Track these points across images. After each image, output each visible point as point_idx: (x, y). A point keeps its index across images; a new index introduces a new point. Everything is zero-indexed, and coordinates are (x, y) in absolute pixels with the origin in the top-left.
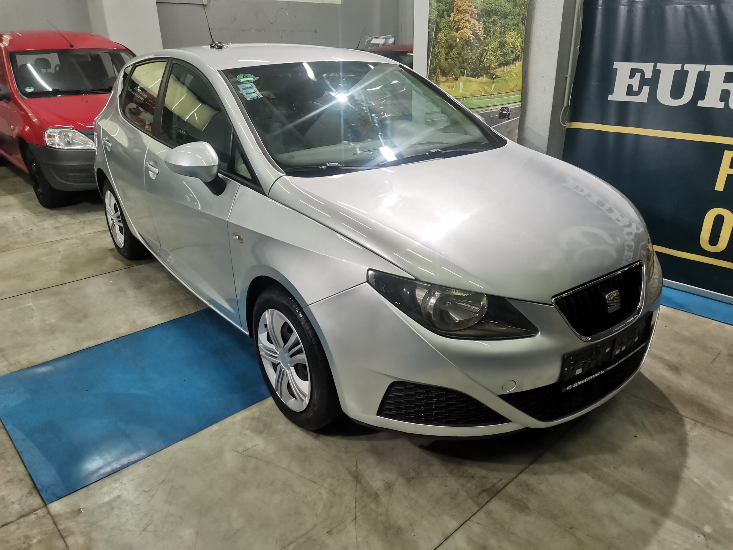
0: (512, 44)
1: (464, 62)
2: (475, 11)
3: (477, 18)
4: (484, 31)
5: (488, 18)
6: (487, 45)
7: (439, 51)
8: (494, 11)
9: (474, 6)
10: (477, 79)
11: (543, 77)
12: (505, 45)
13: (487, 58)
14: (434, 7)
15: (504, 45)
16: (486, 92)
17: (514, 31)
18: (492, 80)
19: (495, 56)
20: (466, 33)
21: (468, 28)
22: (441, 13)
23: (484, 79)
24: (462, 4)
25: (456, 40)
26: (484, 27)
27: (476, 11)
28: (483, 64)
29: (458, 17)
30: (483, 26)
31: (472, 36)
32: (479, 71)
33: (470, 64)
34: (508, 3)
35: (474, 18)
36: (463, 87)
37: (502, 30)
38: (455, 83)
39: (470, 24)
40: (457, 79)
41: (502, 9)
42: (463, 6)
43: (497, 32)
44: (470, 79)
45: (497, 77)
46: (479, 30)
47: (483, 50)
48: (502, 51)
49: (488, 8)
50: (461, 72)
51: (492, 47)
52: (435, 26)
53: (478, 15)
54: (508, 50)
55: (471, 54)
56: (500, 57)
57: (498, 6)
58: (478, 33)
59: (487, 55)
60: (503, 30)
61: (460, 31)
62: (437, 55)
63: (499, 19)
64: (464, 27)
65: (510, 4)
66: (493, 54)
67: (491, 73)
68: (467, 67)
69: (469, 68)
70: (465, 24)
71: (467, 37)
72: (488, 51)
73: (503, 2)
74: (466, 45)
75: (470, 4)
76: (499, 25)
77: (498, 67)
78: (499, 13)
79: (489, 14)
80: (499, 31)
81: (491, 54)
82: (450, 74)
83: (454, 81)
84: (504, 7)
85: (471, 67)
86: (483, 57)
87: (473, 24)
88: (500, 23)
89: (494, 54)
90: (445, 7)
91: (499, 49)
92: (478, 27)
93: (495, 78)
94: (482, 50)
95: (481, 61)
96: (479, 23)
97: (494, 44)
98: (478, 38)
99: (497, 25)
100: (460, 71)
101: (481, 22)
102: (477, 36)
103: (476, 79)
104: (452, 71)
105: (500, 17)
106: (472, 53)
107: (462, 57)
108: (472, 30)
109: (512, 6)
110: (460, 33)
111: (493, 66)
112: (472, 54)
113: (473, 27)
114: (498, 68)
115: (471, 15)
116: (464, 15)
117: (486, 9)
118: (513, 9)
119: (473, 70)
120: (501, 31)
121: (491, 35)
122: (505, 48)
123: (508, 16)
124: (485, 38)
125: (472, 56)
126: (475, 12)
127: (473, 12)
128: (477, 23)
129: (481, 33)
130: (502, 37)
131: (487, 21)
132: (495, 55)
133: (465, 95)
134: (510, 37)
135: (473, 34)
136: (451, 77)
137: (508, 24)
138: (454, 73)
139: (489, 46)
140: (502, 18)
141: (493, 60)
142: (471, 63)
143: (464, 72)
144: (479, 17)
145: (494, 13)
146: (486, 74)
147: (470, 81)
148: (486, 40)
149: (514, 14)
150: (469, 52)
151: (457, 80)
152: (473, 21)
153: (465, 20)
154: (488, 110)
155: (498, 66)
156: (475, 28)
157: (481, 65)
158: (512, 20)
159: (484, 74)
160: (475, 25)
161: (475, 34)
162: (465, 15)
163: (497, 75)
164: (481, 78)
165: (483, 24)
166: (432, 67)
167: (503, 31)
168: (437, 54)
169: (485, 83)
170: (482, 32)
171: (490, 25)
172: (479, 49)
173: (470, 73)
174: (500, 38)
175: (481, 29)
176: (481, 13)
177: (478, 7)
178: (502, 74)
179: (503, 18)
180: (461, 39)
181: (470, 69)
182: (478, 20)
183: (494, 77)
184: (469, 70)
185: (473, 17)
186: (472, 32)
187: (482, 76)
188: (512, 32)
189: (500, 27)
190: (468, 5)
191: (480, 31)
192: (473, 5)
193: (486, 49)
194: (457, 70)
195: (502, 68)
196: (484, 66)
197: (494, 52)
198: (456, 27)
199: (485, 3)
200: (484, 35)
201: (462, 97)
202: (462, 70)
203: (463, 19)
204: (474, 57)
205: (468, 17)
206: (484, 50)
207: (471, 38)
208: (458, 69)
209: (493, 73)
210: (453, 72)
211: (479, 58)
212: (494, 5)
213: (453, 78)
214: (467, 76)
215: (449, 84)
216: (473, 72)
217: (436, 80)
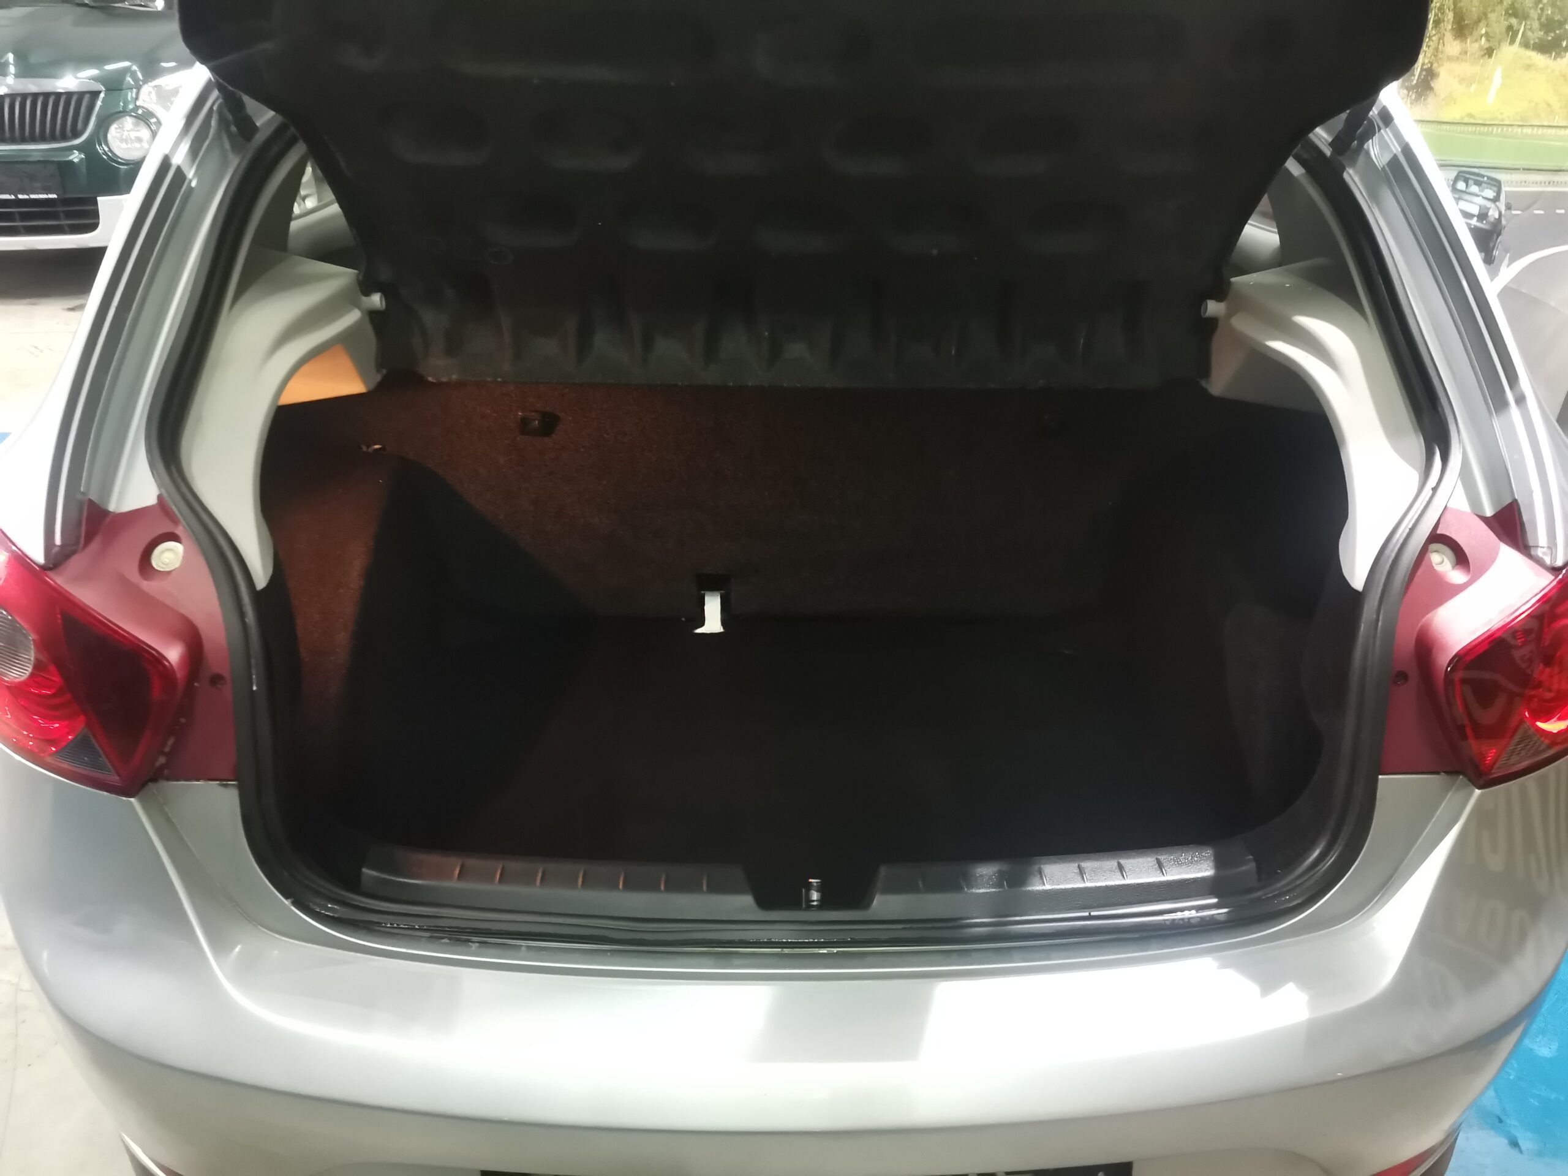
10: (1555, 59)
36: (1502, 84)
38: (1482, 66)
40: (1489, 52)
44: (1530, 58)
50: (1510, 28)
68: (1532, 11)
69: (1536, 17)
82: (1475, 33)
83: (1481, 61)
85: (1546, 12)
100: (1506, 23)
103: (1551, 62)
104: (1482, 24)
119: (1548, 25)
133: (1502, 114)
136: (1476, 45)
138: (1489, 30)
143: (1519, 31)
147: (1528, 67)
151: (1490, 57)
154: (1558, 184)
173: (1537, 35)
181: (1539, 19)
184: (1537, 24)
194: (1498, 21)
201: (1488, 122)
202: (1514, 21)
208: (1503, 18)
210: (1487, 25)
213: (1481, 48)
214: (1526, 45)
215: (1465, 68)
216: (1547, 33)
217: (1437, 49)
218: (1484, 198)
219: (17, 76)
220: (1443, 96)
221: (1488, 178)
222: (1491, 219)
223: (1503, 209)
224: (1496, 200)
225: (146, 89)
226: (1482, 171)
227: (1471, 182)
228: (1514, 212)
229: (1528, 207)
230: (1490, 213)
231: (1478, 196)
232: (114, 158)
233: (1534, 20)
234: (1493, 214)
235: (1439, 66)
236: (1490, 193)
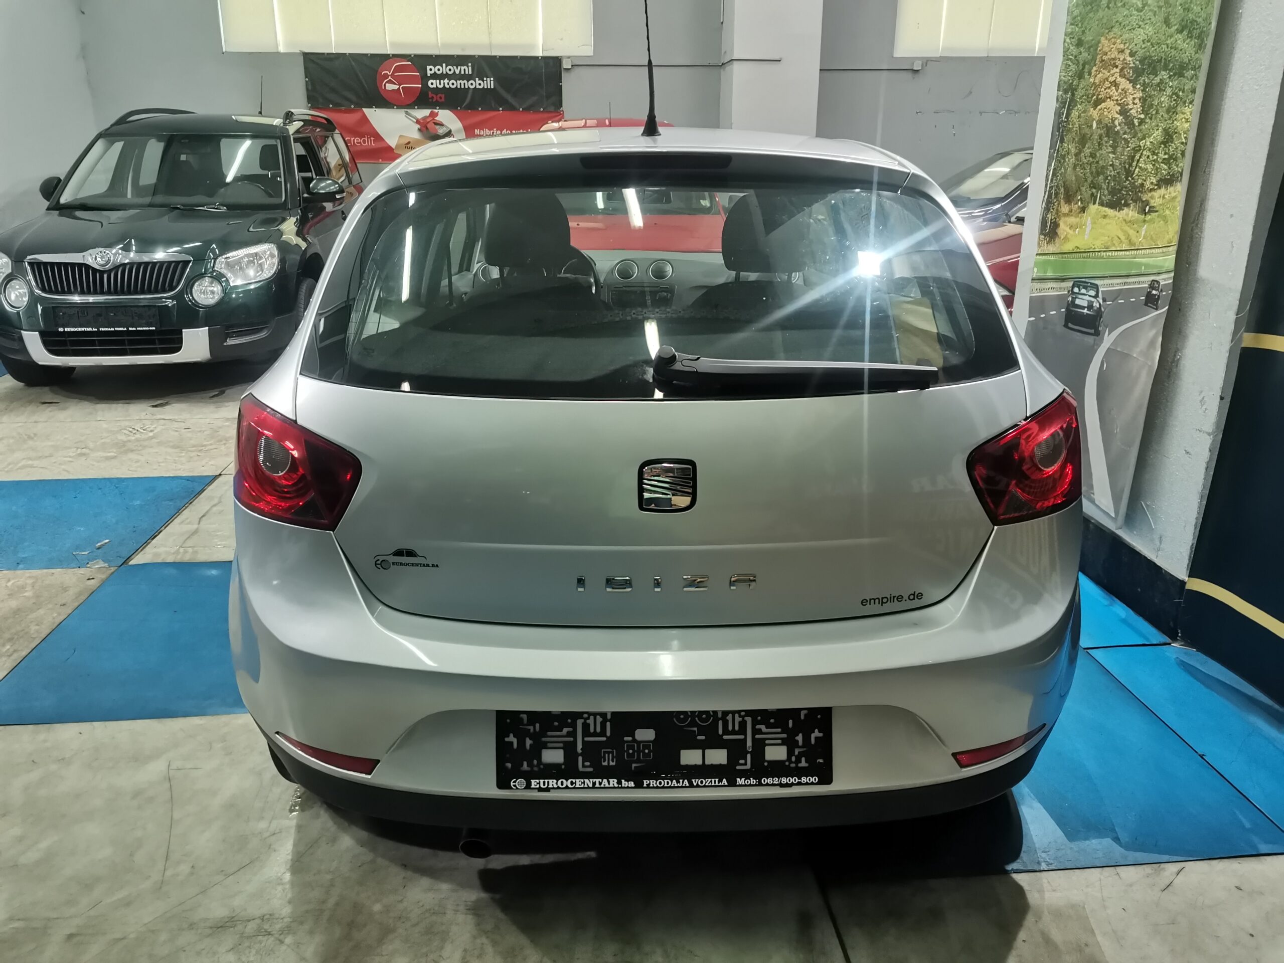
0: (1185, 135)
1: (1098, 174)
2: (1129, 61)
3: (1132, 77)
4: (1141, 106)
5: (1152, 77)
6: (1144, 138)
7: (1069, 149)
8: (1163, 61)
9: (1129, 51)
10: (1119, 211)
11: (1232, 216)
12: (1174, 137)
13: (1140, 165)
14: (1071, 57)
15: (1172, 138)
16: (1131, 243)
17: (1190, 106)
18: (1143, 216)
19: (1153, 163)
20: (1109, 110)
21: (1113, 100)
22: (1081, 67)
23: (1130, 213)
24: (1109, 46)
25: (1091, 126)
26: (1143, 97)
27: (1131, 62)
28: (1133, 179)
29: (1101, 75)
30: (1141, 95)
31: (1118, 116)
32: (1123, 195)
33: (1109, 178)
34: (1189, 40)
35: (1127, 76)
36: (1092, 228)
37: (1172, 104)
38: (1081, 218)
39: (1117, 92)
40: (1083, 210)
41: (1177, 55)
42: (1110, 51)
43: (1162, 107)
44: (1105, 211)
45: (1152, 210)
46: (1134, 104)
47: (1135, 147)
48: (1167, 151)
49: (1153, 54)
50: (1092, 194)
51: (1151, 141)
52: (1069, 96)
53: (1135, 69)
54: (1177, 148)
55: (1113, 158)
56: (1162, 164)
57: (1171, 48)
58: (1131, 109)
59: (1141, 159)
60: (1174, 102)
61: (1099, 107)
62: (1063, 157)
63: (1170, 77)
64: (1107, 98)
65: (1193, 42)
66: (1151, 157)
67: (1144, 199)
68: (1103, 184)
69: (1105, 187)
70: (1110, 91)
71: (1109, 119)
72: (1144, 150)
73: (1180, 39)
74: (1106, 137)
75: (1122, 46)
76: (1169, 91)
77: (1156, 187)
78: (1171, 65)
79: (1154, 68)
80: (1167, 105)
81: (1148, 157)
82: (1075, 199)
83: (1080, 215)
84: (1181, 50)
85: (1110, 185)
86: (1134, 164)
87: (1123, 90)
88: (1170, 87)
89: (1153, 157)
90: (1087, 55)
91: (1162, 146)
92: (1131, 97)
93: (1150, 211)
94: (1134, 149)
95: (1129, 173)
96: (1134, 87)
97: (1154, 135)
98: (1129, 122)
99: (1164, 90)
100: (1090, 192)
101: (1138, 86)
102: (1129, 116)
103: (1117, 213)
104: (1079, 193)
105: (1171, 74)
106: (1114, 154)
107: (1097, 162)
108: (1119, 105)
109: (1194, 47)
110: (1100, 110)
111: (1148, 185)
112: (1114, 156)
113: (1122, 96)
114: (1157, 189)
115: (1122, 70)
116: (1109, 72)
117: (1151, 57)
118: (1196, 53)
119: (1113, 192)
120: (1170, 105)
121: (1152, 115)
122: (1173, 145)
123: (1185, 72)
124: (1142, 122)
125: (1114, 161)
126: (1129, 64)
127: (1126, 63)
128: (1132, 88)
129: (1135, 110)
130: (1170, 119)
131: (1148, 84)
132: (1154, 161)
133: (1094, 245)
134: (1184, 120)
135: (1121, 113)
136: (1077, 206)
137: (1184, 89)
138: (1082, 196)
139: (1147, 139)
140: (1175, 75)
141: (1150, 170)
142: (1110, 175)
143: (1097, 196)
144: (1135, 75)
145: (1162, 64)
146: (1135, 201)
147: (1105, 217)
148: (1143, 127)
149: (1195, 66)
150: (1110, 152)
151: (1084, 212)
152: (1124, 84)
153: (1110, 83)
154: (1129, 284)
155: (1156, 185)
156: (1125, 99)
157: (1128, 182)
158: (1192, 79)
159: (1131, 202)
160: (1126, 92)
161: (1124, 112)
162: (1112, 72)
163: (1153, 205)
164: (1126, 209)
165: (1142, 91)
166: (1054, 181)
167: (1174, 104)
168: (1065, 155)
169: (1130, 223)
170: (1139, 107)
171: (1153, 93)
172: (1128, 147)
173: (1106, 199)
174: (1166, 120)
175: (1137, 101)
176: (1140, 66)
177: (1136, 52)
178: (1161, 205)
179: (1176, 77)
180: (1099, 122)
181: (1107, 189)
182: (1134, 82)
183: (1147, 211)
184: (1106, 192)
185: (1125, 75)
186: (1119, 108)
187: (1127, 205)
188: (1189, 106)
189: (1168, 96)
190: (1118, 49)
191: (1135, 106)
192: (1127, 48)
193: (1141, 147)
194: (1086, 191)
195: (1162, 191)
196: (1134, 183)
197: (1154, 153)
198: (1095, 97)
199: (1149, 44)
200: (1140, 114)
201: (1087, 251)
202: (1094, 190)
203: (1107, 81)
204: (1117, 163)
205: (1115, 76)
206: (1137, 148)
207: (1117, 123)
208: (1088, 190)
209: (1146, 200)
210: (1081, 194)
211: (1127, 166)
212: (1163, 46)
213: (1079, 207)
214: (1102, 204)
215: (1072, 220)
216: (1113, 197)
217: (1057, 210)
218: (1090, 296)
219: (136, 252)
220: (1062, 237)
221: (1091, 283)
222: (1095, 308)
223: (1101, 301)
224: (1096, 296)
225: (221, 259)
226: (1087, 280)
227: (1081, 287)
228: (1108, 303)
229: (1116, 299)
230: (1094, 305)
231: (1086, 295)
232: (196, 304)
233: (1104, 189)
234: (1096, 305)
235: (1060, 220)
236: (1093, 293)
